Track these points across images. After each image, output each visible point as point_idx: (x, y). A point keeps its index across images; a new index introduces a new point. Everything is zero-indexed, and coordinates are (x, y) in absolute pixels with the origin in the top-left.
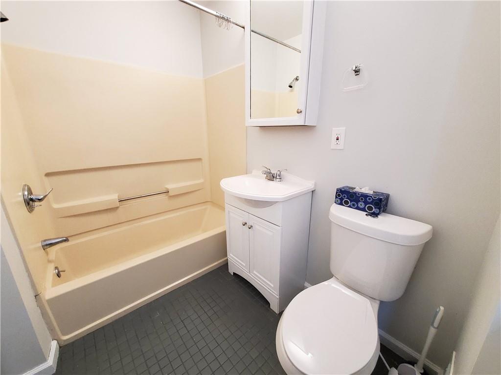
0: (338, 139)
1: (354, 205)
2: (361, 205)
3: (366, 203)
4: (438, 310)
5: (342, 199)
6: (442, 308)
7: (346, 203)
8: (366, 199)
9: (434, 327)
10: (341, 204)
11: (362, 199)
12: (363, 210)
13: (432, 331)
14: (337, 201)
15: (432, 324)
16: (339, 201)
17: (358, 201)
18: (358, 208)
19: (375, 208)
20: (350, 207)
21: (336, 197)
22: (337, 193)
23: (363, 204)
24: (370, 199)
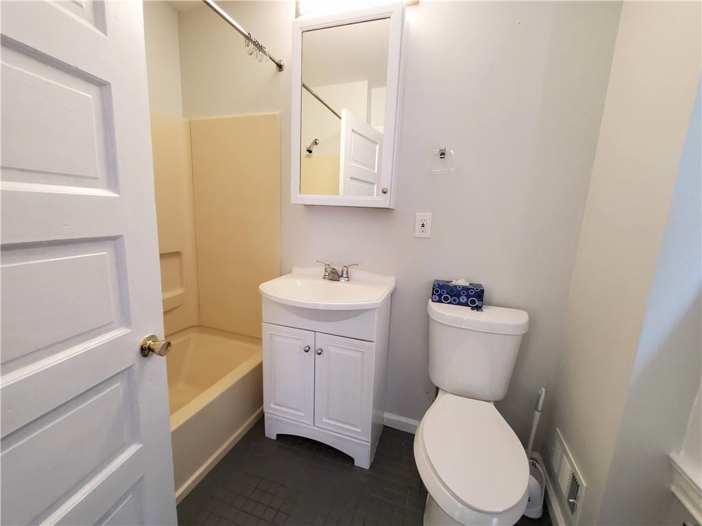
0: (423, 226)
1: (455, 300)
2: (463, 299)
3: (468, 296)
4: (540, 393)
5: (440, 296)
6: (543, 390)
7: (446, 299)
8: (468, 293)
9: (539, 411)
10: (440, 301)
11: (464, 293)
12: (466, 304)
13: (537, 415)
14: (435, 298)
15: (536, 408)
16: (437, 298)
17: (459, 296)
18: (460, 304)
19: (478, 301)
20: (450, 303)
21: (433, 294)
22: (434, 289)
23: (465, 298)
24: (472, 292)
